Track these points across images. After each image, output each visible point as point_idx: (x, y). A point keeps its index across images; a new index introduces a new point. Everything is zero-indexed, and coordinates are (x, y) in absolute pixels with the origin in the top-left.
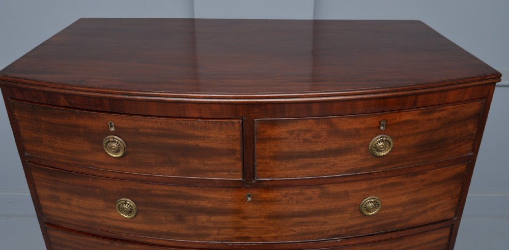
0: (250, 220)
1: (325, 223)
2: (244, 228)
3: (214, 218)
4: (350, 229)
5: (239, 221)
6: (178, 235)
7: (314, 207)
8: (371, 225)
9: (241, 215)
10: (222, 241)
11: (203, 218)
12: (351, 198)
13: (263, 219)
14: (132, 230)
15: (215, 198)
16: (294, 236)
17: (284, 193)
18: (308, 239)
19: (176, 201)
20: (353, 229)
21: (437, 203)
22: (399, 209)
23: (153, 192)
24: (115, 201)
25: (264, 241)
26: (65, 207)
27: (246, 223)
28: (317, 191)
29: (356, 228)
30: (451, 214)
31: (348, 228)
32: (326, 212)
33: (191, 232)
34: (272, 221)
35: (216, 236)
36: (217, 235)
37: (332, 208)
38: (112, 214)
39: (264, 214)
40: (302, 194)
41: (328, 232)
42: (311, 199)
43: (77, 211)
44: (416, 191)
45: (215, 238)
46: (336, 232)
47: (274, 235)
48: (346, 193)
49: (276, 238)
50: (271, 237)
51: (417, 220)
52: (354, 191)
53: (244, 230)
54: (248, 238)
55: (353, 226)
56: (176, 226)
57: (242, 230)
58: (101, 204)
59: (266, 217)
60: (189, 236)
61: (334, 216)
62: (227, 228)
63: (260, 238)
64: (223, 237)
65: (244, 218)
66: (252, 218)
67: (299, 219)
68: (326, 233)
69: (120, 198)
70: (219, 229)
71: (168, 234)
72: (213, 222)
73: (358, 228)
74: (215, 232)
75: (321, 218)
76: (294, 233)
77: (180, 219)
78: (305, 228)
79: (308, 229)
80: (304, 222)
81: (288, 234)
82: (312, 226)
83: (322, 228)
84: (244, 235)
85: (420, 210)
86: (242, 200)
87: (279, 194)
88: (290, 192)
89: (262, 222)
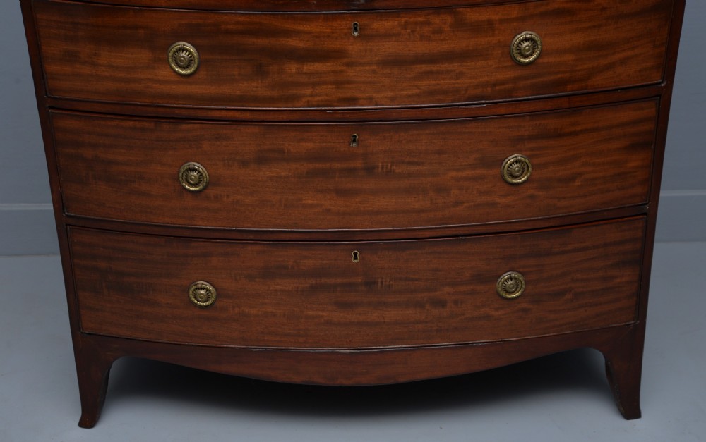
0: (358, 68)
1: (460, 75)
2: (349, 82)
3: (308, 68)
4: (497, 88)
5: (342, 71)
6: (256, 100)
7: (445, 47)
8: (529, 82)
9: (345, 60)
10: (318, 106)
11: (292, 68)
12: (497, 32)
13: (375, 67)
14: (188, 97)
15: (310, 33)
16: (418, 96)
17: (403, 20)
18: (439, 101)
19: (255, 40)
20: (503, 87)
21: (630, 53)
22: (570, 58)
23: (223, 27)
24: (166, 49)
25: (376, 105)
26: (86, 70)
27: (351, 73)
28: (449, 19)
29: (507, 86)
30: (656, 78)
31: (495, 85)
32: (463, 56)
33: (275, 93)
34: (387, 71)
35: (310, 99)
36: (312, 95)
37: (471, 48)
38: (163, 73)
39: (377, 59)
40: (428, 23)
41: (466, 90)
42: (440, 32)
43: (106, 74)
44: (594, 27)
45: (308, 101)
46: (478, 91)
47: (391, 94)
48: (490, 23)
49: (393, 99)
50: (386, 97)
51: (600, 81)
52: (502, 21)
53: (349, 86)
54: (353, 100)
55: (503, 82)
56: (254, 84)
57: (346, 86)
58: (144, 56)
59: (378, 63)
60: (272, 100)
61: (473, 63)
62: (325, 83)
63: (370, 99)
64: (320, 98)
65: (349, 65)
66: (361, 64)
67: (425, 67)
68: (463, 92)
69: (175, 43)
70: (314, 85)
71: (243, 99)
72: (306, 74)
73: (510, 86)
74: (309, 91)
75: (455, 66)
76: (418, 91)
77: (260, 71)
78: (434, 82)
79: (438, 84)
80: (431, 72)
81: (410, 93)
82: (444, 79)
83: (458, 83)
84: (349, 95)
85: (603, 62)
86: (345, 34)
87: (396, 23)
88: (412, 19)
89: (374, 72)
